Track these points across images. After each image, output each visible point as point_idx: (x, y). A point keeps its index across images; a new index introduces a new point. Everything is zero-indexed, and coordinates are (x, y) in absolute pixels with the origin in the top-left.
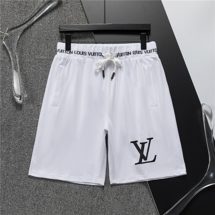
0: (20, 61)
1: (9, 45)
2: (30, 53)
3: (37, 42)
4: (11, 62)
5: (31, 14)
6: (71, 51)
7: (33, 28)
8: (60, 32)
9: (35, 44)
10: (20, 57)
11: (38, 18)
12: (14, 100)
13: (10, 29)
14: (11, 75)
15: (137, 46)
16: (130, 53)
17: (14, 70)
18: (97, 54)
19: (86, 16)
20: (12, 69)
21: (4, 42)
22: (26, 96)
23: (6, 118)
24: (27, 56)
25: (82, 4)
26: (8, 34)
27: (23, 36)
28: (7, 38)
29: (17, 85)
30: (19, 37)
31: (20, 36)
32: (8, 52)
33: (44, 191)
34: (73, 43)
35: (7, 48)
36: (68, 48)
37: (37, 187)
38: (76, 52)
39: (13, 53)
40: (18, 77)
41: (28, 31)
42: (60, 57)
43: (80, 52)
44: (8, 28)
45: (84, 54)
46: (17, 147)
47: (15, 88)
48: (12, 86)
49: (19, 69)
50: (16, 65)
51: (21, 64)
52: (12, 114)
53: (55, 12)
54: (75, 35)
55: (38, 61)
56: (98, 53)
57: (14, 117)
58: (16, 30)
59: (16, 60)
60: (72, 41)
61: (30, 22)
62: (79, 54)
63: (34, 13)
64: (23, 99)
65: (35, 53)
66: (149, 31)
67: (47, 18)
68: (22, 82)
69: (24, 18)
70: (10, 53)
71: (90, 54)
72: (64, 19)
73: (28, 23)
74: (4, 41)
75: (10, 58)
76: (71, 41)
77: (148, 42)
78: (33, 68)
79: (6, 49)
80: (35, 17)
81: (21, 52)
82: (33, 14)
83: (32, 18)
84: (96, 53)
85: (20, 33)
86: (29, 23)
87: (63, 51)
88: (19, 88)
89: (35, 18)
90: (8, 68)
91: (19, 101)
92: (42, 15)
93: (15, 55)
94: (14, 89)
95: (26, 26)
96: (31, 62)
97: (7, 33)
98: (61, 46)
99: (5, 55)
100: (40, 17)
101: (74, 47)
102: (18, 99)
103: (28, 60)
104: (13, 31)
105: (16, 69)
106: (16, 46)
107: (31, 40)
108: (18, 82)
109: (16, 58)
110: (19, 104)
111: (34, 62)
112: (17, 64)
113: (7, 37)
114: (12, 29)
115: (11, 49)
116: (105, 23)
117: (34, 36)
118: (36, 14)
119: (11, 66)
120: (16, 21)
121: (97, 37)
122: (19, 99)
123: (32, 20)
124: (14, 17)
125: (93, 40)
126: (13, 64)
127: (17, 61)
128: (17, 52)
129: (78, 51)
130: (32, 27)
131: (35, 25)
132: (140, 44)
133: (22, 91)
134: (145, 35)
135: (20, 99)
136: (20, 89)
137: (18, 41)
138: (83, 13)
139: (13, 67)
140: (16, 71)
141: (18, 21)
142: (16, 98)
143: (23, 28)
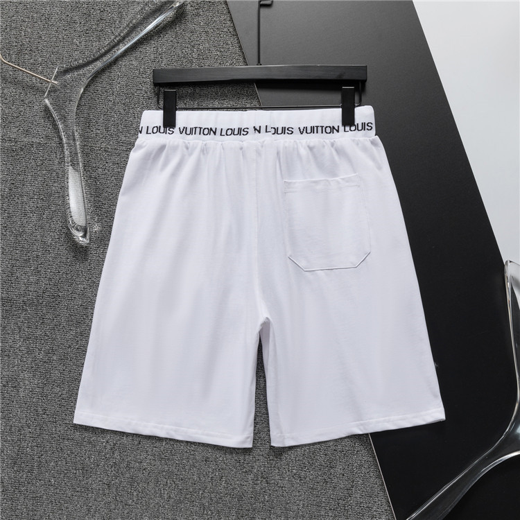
0: (83, 147)
1: (59, 108)
2: (107, 129)
3: (124, 104)
4: (63, 147)
5: (113, 37)
7: (115, 71)
9: (120, 108)
10: (85, 138)
11: (128, 48)
12: (69, 236)
13: (61, 72)
14: (62, 178)
17: (71, 167)
19: (240, 47)
20: (66, 164)
21: (47, 101)
22: (97, 228)
23: (50, 279)
24: (101, 136)
25: (231, 20)
26: (56, 82)
27: (92, 87)
28: (55, 91)
29: (78, 202)
30: (82, 90)
31: (86, 87)
32: (56, 125)
33: (132, 455)
35: (55, 115)
37: (114, 445)
39: (67, 126)
40: (78, 184)
41: (105, 76)
44: (57, 69)
46: (70, 347)
47: (72, 209)
48: (65, 205)
49: (81, 164)
50: (74, 155)
51: (87, 155)
52: (63, 270)
53: (169, 36)
55: (124, 148)
57: (68, 276)
58: (76, 73)
59: (75, 144)
61: (108, 56)
63: (120, 35)
64: (90, 236)
65: (119, 128)
67: (149, 49)
68: (89, 196)
69: (96, 47)
70: (60, 126)
72: (190, 52)
73: (105, 59)
74: (47, 97)
75: (61, 139)
78: (114, 164)
79: (52, 116)
80: (121, 45)
81: (87, 125)
82: (117, 39)
83: (114, 47)
85: (86, 81)
86: (108, 58)
88: (82, 209)
89: (122, 48)
90: (56, 161)
91: (81, 239)
92: (138, 40)
93: (72, 133)
94: (70, 212)
95: (99, 64)
96: (108, 148)
97: (55, 79)
99: (50, 132)
100: (132, 44)
102: (78, 235)
103: (104, 145)
104: (68, 76)
105: (74, 164)
106: (75, 110)
107: (111, 98)
108: (80, 194)
109: (74, 140)
110: (82, 247)
111: (115, 149)
112: (76, 154)
113: (54, 90)
114: (66, 71)
115: (64, 119)
117: (117, 88)
118: (124, 38)
119: (64, 157)
120: (76, 53)
121: (264, 95)
122: (81, 234)
123: (115, 52)
124: (72, 43)
125: (255, 103)
126: (67, 153)
127: (78, 146)
128: (78, 124)
130: (115, 67)
131: (122, 63)
133: (88, 217)
135: (84, 236)
136: (83, 213)
137: (80, 99)
138: (233, 40)
139: (67, 159)
140: (76, 170)
141: (82, 52)
142: (74, 232)
143: (93, 69)
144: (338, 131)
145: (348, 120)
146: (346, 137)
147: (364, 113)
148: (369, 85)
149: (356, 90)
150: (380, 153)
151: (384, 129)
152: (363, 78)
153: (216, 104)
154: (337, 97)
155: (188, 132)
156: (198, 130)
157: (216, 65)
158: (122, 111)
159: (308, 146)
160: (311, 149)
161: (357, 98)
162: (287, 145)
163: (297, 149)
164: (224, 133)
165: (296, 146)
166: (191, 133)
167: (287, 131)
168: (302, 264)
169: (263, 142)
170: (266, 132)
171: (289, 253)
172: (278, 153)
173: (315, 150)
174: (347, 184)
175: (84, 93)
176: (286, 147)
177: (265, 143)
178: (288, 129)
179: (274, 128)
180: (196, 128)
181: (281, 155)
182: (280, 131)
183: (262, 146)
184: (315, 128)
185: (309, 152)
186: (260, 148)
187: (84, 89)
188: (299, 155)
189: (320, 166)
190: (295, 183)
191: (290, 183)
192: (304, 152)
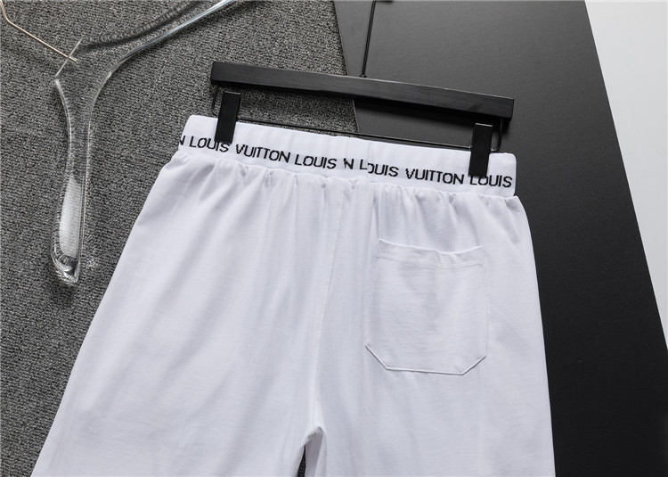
0: (95, 151)
1: (73, 93)
2: (135, 132)
3: (165, 102)
4: (67, 147)
5: (165, 11)
7: (161, 57)
9: (158, 106)
10: (101, 139)
11: (184, 28)
12: (50, 269)
13: (85, 47)
14: (57, 189)
17: (72, 176)
19: (341, 49)
20: (67, 171)
21: (57, 82)
22: (92, 263)
24: (125, 140)
25: (334, 11)
26: (75, 60)
27: (125, 73)
28: (72, 71)
29: (72, 225)
30: (110, 74)
31: (116, 72)
32: (63, 116)
35: (66, 102)
39: (79, 120)
40: (79, 199)
41: (145, 62)
44: (79, 42)
47: (61, 233)
48: (53, 226)
49: (87, 174)
50: (80, 159)
51: (99, 162)
53: (243, 21)
55: (154, 161)
57: (40, 325)
58: (105, 51)
59: (85, 145)
61: (155, 35)
63: (175, 9)
64: (81, 273)
65: (153, 132)
67: (213, 34)
68: (90, 219)
69: (139, 21)
70: (70, 119)
72: (269, 45)
73: (149, 38)
74: (59, 77)
75: (67, 136)
78: (135, 180)
79: (61, 104)
80: (175, 22)
81: (108, 122)
82: (171, 14)
83: (164, 24)
85: (117, 64)
86: (153, 38)
88: (76, 234)
89: (176, 27)
90: (54, 165)
91: (65, 274)
92: (200, 20)
93: (84, 130)
94: (58, 237)
95: (140, 44)
96: (131, 158)
97: (75, 55)
99: (53, 123)
100: (191, 25)
102: (63, 270)
103: (125, 153)
104: (94, 54)
105: (78, 173)
106: (95, 99)
107: (148, 92)
108: (78, 214)
109: (85, 140)
110: (66, 287)
111: (141, 160)
112: (84, 159)
113: (70, 69)
114: (92, 47)
115: (77, 109)
117: (158, 79)
118: (180, 15)
119: (66, 160)
120: (110, 24)
121: (365, 118)
122: (68, 269)
123: (164, 31)
124: (108, 11)
125: (350, 127)
126: (71, 155)
127: (89, 149)
128: (95, 119)
130: (160, 51)
131: (173, 47)
133: (83, 247)
134: (490, 132)
135: (72, 273)
136: (76, 240)
137: (105, 86)
138: (333, 39)
139: (70, 163)
140: (78, 181)
141: (119, 25)
142: (58, 264)
143: (130, 49)
144: (461, 182)
145: (478, 169)
146: (471, 193)
147: (502, 163)
148: (514, 125)
149: (495, 129)
150: (520, 222)
151: (528, 189)
152: (507, 115)
153: (295, 120)
154: (467, 135)
155: (249, 153)
156: (263, 152)
157: (303, 69)
158: (160, 110)
159: (417, 197)
160: (420, 200)
161: (494, 141)
162: (387, 190)
163: (402, 198)
164: (300, 161)
165: (399, 194)
166: (252, 154)
167: (389, 172)
168: (385, 358)
169: (356, 181)
170: (361, 168)
171: (368, 341)
172: (375, 200)
173: (425, 203)
174: (464, 263)
175: (111, 79)
176: (386, 193)
177: (358, 183)
178: (391, 169)
179: (372, 165)
180: (260, 148)
181: (379, 203)
182: (379, 170)
183: (353, 188)
184: (430, 173)
185: (417, 203)
186: (350, 188)
187: (113, 74)
188: (403, 205)
189: (430, 228)
190: (394, 247)
191: (387, 245)
192: (410, 203)
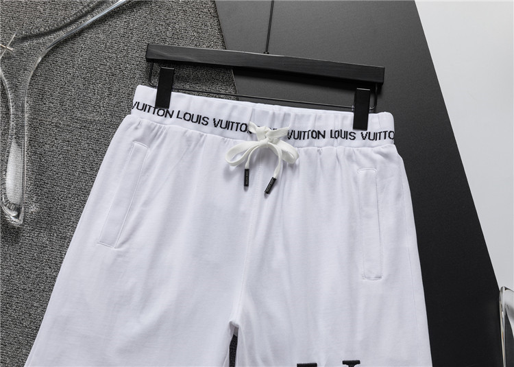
0: (32, 120)
1: (11, 76)
2: (62, 103)
3: (84, 78)
4: (9, 118)
5: (81, 7)
6: (170, 110)
7: (79, 43)
8: (148, 60)
9: (79, 82)
10: (35, 110)
11: (96, 20)
13: (19, 39)
14: (6, 151)
15: (344, 119)
16: (323, 134)
17: (14, 141)
18: (235, 125)
19: (220, 30)
20: (10, 137)
22: (34, 208)
24: (54, 110)
26: (12, 49)
27: (52, 57)
28: (9, 58)
29: (16, 179)
30: (40, 59)
31: (45, 57)
32: (5, 94)
34: (178, 90)
35: (6, 83)
36: (162, 103)
38: (181, 115)
39: (17, 96)
40: (20, 159)
41: (67, 48)
42: (136, 122)
43: (192, 117)
44: (14, 36)
45: (202, 121)
47: (7, 186)
49: (26, 138)
50: (20, 127)
51: (35, 129)
53: (143, 12)
54: (185, 72)
55: (78, 125)
56: (238, 124)
58: (35, 41)
59: (23, 116)
60: (176, 85)
61: (74, 27)
62: (188, 120)
63: (88, 5)
64: (25, 217)
65: (76, 103)
66: (380, 85)
67: (119, 24)
68: (30, 173)
69: (61, 16)
70: (10, 96)
71: (216, 123)
72: (164, 30)
73: (69, 29)
75: (9, 110)
76: (172, 85)
77: (375, 111)
80: (89, 16)
81: (40, 96)
82: (85, 9)
83: (80, 17)
84: (233, 123)
85: (45, 51)
86: (72, 29)
87: (148, 107)
88: (20, 186)
89: (90, 20)
91: (13, 218)
92: (108, 13)
93: (22, 106)
94: (5, 189)
95: (62, 34)
96: (60, 124)
97: (11, 46)
98: (146, 94)
100: (102, 17)
101: (179, 101)
102: (11, 215)
103: (55, 120)
104: (26, 44)
105: (18, 138)
106: (29, 79)
107: (71, 71)
108: (20, 170)
109: (23, 112)
110: (14, 228)
111: (68, 125)
112: (23, 126)
114: (25, 39)
115: (15, 88)
116: (267, 51)
117: (78, 61)
118: (93, 9)
119: (8, 128)
120: (38, 20)
121: (242, 83)
122: (14, 214)
123: (81, 23)
124: (36, 10)
125: (230, 90)
126: (12, 124)
127: (26, 119)
128: (30, 95)
129: (187, 113)
130: (79, 39)
132: (350, 115)
133: (25, 196)
134: (367, 95)
135: (17, 217)
136: (20, 191)
137: (37, 68)
138: (211, 22)
139: (12, 132)
140: (19, 145)
141: (46, 21)
142: (7, 211)
143: (55, 38)
152: (380, 81)
157: (192, 47)
158: (81, 85)
175: (41, 62)
187: (42, 59)
